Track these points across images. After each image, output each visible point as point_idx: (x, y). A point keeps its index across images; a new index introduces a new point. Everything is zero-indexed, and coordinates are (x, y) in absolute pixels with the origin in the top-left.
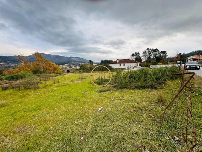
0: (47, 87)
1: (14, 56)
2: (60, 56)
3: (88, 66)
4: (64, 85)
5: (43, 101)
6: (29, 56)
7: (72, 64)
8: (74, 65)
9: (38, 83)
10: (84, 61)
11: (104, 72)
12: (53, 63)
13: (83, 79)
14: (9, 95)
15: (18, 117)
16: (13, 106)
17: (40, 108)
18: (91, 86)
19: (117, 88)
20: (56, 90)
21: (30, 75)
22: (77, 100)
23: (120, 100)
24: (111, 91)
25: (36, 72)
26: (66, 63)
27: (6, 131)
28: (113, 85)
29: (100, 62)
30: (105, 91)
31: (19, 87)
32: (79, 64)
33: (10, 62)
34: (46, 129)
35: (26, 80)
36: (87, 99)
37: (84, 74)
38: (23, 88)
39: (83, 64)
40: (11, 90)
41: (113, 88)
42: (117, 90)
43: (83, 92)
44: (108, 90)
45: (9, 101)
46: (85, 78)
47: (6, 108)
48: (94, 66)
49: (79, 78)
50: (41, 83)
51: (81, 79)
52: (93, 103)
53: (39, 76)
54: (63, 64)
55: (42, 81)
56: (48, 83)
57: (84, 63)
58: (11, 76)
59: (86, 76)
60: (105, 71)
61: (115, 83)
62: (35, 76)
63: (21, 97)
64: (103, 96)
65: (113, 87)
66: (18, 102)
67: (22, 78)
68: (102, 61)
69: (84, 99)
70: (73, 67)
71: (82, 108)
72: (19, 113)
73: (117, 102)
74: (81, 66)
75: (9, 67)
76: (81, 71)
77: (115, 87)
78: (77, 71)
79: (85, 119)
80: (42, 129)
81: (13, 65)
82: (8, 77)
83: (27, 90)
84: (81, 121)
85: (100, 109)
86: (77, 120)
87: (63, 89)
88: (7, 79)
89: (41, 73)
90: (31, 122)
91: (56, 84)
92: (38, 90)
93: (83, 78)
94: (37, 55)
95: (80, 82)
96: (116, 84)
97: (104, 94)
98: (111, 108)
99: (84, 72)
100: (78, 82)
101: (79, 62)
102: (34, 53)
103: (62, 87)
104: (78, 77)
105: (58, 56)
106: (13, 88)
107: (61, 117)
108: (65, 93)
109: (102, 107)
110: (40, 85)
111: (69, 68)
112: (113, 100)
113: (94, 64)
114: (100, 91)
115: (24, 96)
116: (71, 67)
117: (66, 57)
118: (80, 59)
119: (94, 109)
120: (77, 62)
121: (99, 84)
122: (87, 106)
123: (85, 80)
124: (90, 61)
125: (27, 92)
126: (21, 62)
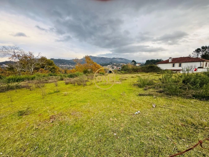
0: (92, 85)
1: (73, 60)
2: (104, 58)
3: (130, 66)
4: (105, 85)
5: (88, 96)
6: (82, 59)
7: (114, 64)
8: (116, 66)
9: (86, 81)
10: (126, 61)
11: (149, 73)
12: (98, 65)
13: (123, 80)
14: (69, 88)
15: (73, 105)
16: (71, 96)
17: (86, 101)
18: (131, 88)
19: (162, 93)
20: (98, 89)
21: (81, 75)
22: (115, 100)
23: (164, 109)
24: (154, 96)
25: (85, 72)
26: (109, 64)
27: (66, 112)
28: (157, 90)
29: (145, 62)
30: (146, 95)
31: (74, 83)
32: (121, 65)
33: (71, 64)
34: (89, 118)
35: (79, 78)
36: (125, 100)
37: (125, 75)
38: (76, 84)
39: (125, 64)
40: (70, 85)
41: (156, 93)
42: (162, 96)
43: (121, 94)
44: (150, 95)
45: (69, 92)
46: (125, 80)
47: (67, 97)
48: (137, 66)
49: (120, 79)
50: (88, 81)
51: (121, 80)
52: (130, 105)
53: (87, 75)
54: (106, 65)
55: (89, 80)
57: (127, 63)
58: (71, 75)
59: (126, 77)
60: (150, 72)
61: (160, 87)
62: (84, 75)
63: (75, 91)
64: (143, 101)
65: (156, 92)
66: (73, 94)
67: (76, 76)
68: (147, 61)
69: (121, 100)
70: (115, 67)
71: (119, 108)
72: (74, 102)
73: (159, 110)
74: (122, 67)
75: (70, 68)
76: (122, 71)
77: (161, 92)
78: (119, 72)
79: (120, 118)
80: (86, 117)
81: (72, 66)
82: (69, 75)
83: (79, 86)
84: (116, 120)
85: (137, 113)
86: (113, 118)
88: (68, 76)
89: (89, 73)
90: (79, 110)
91: (99, 83)
92: (86, 86)
93: (124, 79)
94: (87, 57)
95: (120, 83)
96: (162, 89)
97: (144, 98)
98: (150, 114)
99: (125, 73)
100: (118, 82)
101: (121, 62)
102: (85, 56)
103: (103, 86)
104: (119, 78)
105: (102, 57)
106: (71, 83)
107: (100, 112)
108: (105, 92)
109: (139, 112)
110: (88, 83)
111: (111, 69)
112: (154, 107)
113: (137, 65)
114: (140, 95)
115: (77, 90)
116: (113, 68)
117: (109, 58)
118: (122, 60)
119: (131, 111)
120: (119, 62)
121: (140, 86)
122: (123, 107)
123: (125, 81)
124: (133, 61)
125: (79, 87)
126: (77, 64)
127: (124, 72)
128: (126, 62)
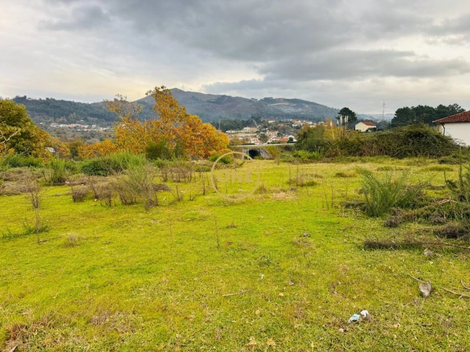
0: (180, 205)
1: (106, 103)
2: (230, 97)
3: (333, 133)
4: (232, 204)
5: (164, 247)
6: (140, 102)
7: (269, 125)
8: (275, 129)
9: (158, 188)
10: (317, 112)
11: (405, 160)
12: (205, 125)
13: (302, 185)
14: (87, 215)
15: (101, 283)
16: (93, 248)
17: (154, 266)
18: (334, 220)
19: (460, 241)
20: (203, 219)
21: (137, 163)
22: (268, 263)
23: (462, 301)
24: (426, 252)
25: (154, 153)
26: (247, 124)
27: (72, 313)
28: (440, 227)
29: (389, 114)
30: (395, 247)
31: (109, 196)
32: (298, 128)
33: (95, 119)
34: (164, 336)
35: (127, 178)
36: (308, 266)
37: (311, 165)
38: (116, 200)
39: (312, 125)
40: (92, 203)
41: (435, 239)
42: (455, 252)
43: (295, 239)
44: (409, 246)
45: (84, 233)
46: (312, 184)
47: (77, 251)
48: (359, 132)
49: (289, 183)
50: (165, 189)
51: (296, 185)
52: (332, 286)
53: (160, 166)
54: (238, 126)
55: (168, 184)
56: (186, 190)
57: (317, 121)
58: (95, 163)
59: (316, 176)
60: (411, 156)
61: (451, 216)
62: (151, 167)
63: (112, 227)
64: (381, 269)
65: (435, 233)
66: (103, 240)
67: (117, 168)
68: (399, 112)
69: (291, 265)
70: (273, 136)
71: (284, 298)
72: (104, 272)
73: (447, 308)
74: (302, 133)
75: (93, 135)
76: (300, 152)
77: (452, 235)
78: (287, 154)
79: (287, 339)
81: (102, 129)
82: (87, 164)
83: (129, 209)
84: (273, 343)
85: (356, 317)
86: (259, 337)
87: (225, 216)
88: (85, 170)
89: (169, 158)
90: (126, 303)
91: (207, 197)
92: (154, 210)
93: (305, 181)
94: (161, 95)
95: (290, 196)
96: (456, 224)
97: (388, 259)
98: (408, 323)
99: (312, 159)
100: (282, 194)
101: (296, 117)
102: (153, 90)
103: (226, 210)
104: (286, 179)
105: (224, 96)
106: (97, 197)
107: (207, 311)
108: (232, 231)
109: (364, 313)
110: (163, 197)
111: (256, 143)
112: (426, 293)
113: (361, 127)
114: (371, 246)
115: (119, 225)
116: (264, 138)
117: (250, 101)
118: (302, 107)
119: (332, 309)
120: (288, 116)
121: (370, 211)
122: (303, 294)
123: (310, 189)
124: (346, 112)
125: (128, 213)
126: (120, 120)
127: (308, 154)
128: (316, 116)
